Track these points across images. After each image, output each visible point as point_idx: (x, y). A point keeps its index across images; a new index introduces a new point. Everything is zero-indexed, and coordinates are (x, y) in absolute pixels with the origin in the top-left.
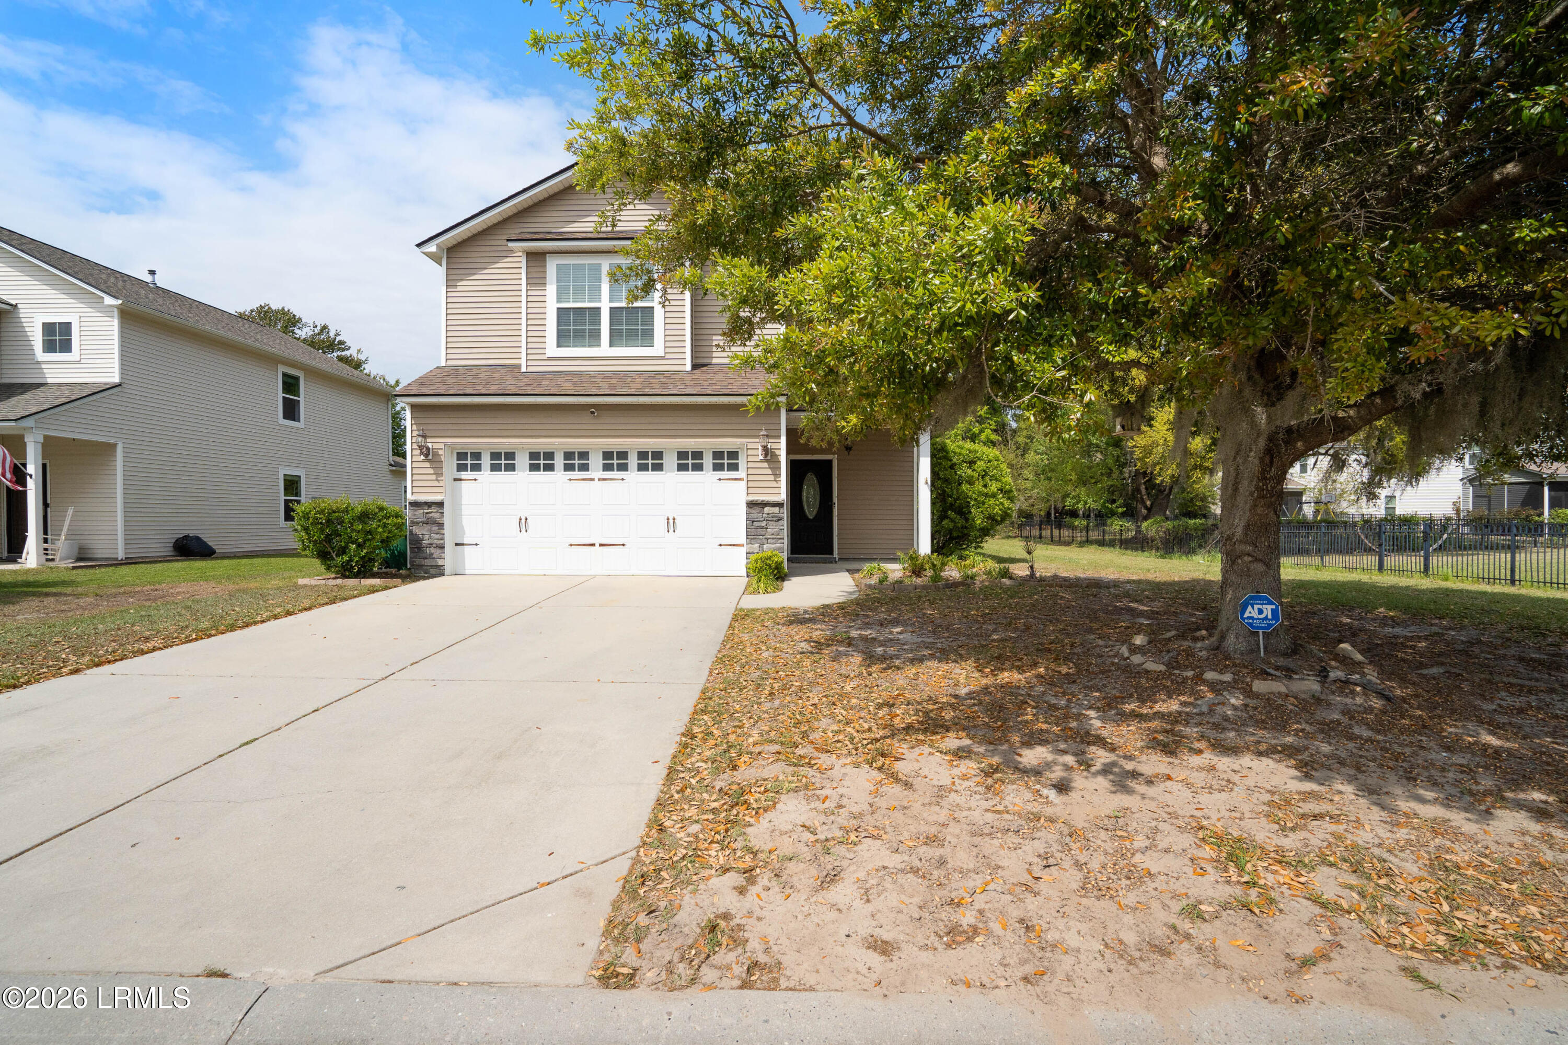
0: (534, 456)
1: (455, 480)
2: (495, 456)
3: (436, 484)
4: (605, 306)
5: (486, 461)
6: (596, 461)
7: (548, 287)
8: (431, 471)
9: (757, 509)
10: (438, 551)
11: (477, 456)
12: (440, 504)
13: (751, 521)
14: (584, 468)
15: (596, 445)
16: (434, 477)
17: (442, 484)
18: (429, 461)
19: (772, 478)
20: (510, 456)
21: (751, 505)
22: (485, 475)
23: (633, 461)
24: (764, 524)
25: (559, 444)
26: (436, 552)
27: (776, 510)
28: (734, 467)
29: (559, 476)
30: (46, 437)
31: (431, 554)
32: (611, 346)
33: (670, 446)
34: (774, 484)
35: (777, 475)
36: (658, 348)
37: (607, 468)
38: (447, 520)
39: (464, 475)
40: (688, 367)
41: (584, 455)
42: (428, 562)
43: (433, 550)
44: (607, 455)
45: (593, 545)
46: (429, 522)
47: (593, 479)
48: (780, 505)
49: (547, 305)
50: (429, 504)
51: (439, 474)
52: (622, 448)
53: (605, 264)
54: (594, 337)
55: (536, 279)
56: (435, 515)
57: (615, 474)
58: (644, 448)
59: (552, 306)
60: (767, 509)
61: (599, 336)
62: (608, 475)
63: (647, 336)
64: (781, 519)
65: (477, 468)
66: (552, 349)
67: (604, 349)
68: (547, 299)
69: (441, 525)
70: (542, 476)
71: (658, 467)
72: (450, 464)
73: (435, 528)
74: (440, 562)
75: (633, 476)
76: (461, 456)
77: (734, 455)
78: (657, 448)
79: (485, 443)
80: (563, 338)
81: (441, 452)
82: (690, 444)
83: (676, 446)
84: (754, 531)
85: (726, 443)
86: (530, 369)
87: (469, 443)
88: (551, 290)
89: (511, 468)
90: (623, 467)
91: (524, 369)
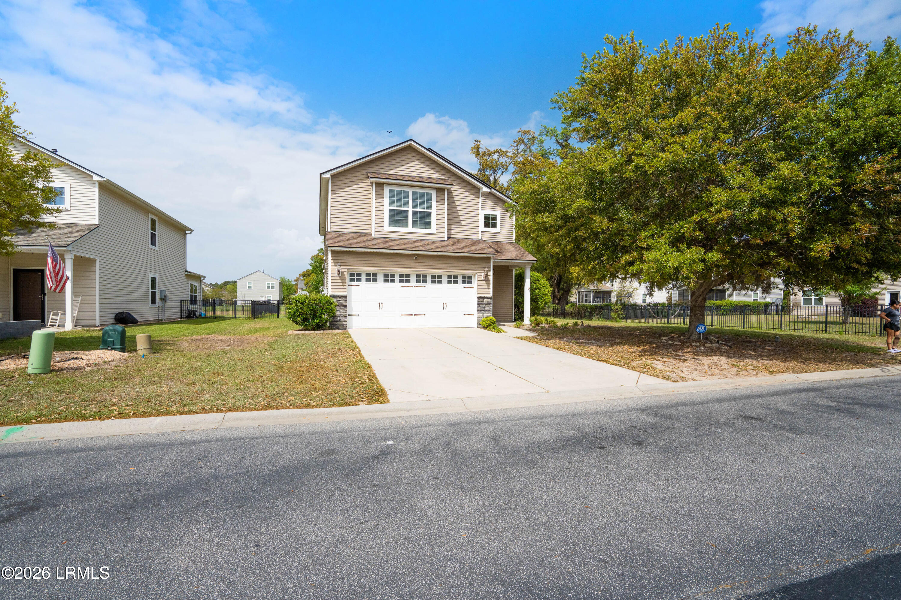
0: (386, 275)
1: (349, 285)
2: (368, 275)
3: (342, 287)
4: (410, 210)
5: (363, 277)
6: (413, 279)
7: (385, 199)
8: (340, 281)
9: (482, 300)
10: (344, 318)
11: (359, 275)
12: (345, 297)
13: (479, 305)
14: (408, 281)
15: (413, 272)
16: (341, 284)
17: (345, 287)
18: (340, 277)
19: (487, 287)
20: (375, 275)
21: (479, 298)
22: (363, 283)
23: (429, 279)
24: (484, 306)
25: (397, 271)
26: (342, 319)
27: (489, 300)
28: (470, 282)
29: (397, 284)
30: (75, 256)
31: (340, 320)
32: (413, 227)
33: (445, 273)
34: (488, 290)
35: (489, 286)
36: (433, 230)
37: (418, 281)
38: (348, 304)
39: (353, 283)
40: (446, 239)
41: (408, 276)
42: (339, 323)
43: (341, 318)
44: (418, 276)
45: (412, 315)
46: (341, 305)
47: (412, 286)
48: (490, 298)
49: (384, 207)
50: (340, 297)
51: (344, 283)
52: (425, 273)
53: (411, 191)
54: (405, 223)
55: (380, 195)
56: (343, 302)
57: (422, 284)
58: (434, 273)
59: (387, 208)
60: (485, 300)
61: (408, 223)
62: (418, 284)
63: (428, 224)
64: (490, 304)
65: (359, 280)
66: (386, 227)
67: (410, 228)
68: (384, 204)
69: (345, 306)
70: (389, 284)
71: (439, 282)
72: (348, 277)
73: (342, 308)
74: (344, 323)
75: (429, 285)
76: (352, 275)
77: (470, 277)
78: (439, 274)
79: (363, 269)
80: (392, 222)
81: (345, 273)
82: (453, 272)
83: (446, 273)
84: (481, 309)
85: (467, 273)
86: (376, 236)
87: (356, 269)
88: (386, 200)
89: (375, 280)
90: (425, 282)
91: (373, 235)
